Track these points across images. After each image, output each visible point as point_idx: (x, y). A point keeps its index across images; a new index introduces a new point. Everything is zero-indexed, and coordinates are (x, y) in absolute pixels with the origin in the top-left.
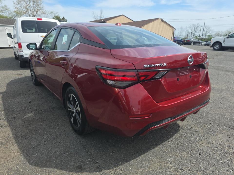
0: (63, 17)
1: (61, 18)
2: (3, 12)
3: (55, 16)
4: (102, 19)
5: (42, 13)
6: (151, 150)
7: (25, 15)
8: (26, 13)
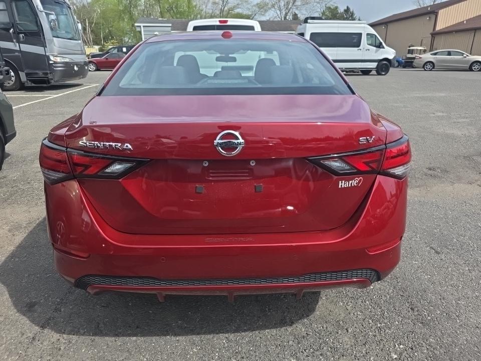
0: (348, 7)
1: (341, 9)
2: (240, 6)
3: (327, 6)
4: (428, 7)
5: (303, 3)
6: (168, 334)
7: (273, 9)
8: (276, 7)
